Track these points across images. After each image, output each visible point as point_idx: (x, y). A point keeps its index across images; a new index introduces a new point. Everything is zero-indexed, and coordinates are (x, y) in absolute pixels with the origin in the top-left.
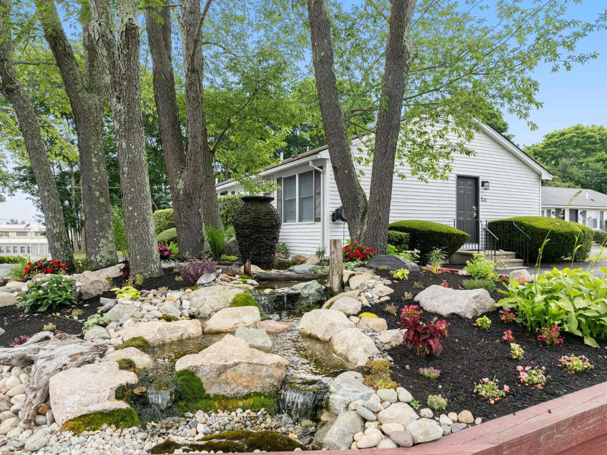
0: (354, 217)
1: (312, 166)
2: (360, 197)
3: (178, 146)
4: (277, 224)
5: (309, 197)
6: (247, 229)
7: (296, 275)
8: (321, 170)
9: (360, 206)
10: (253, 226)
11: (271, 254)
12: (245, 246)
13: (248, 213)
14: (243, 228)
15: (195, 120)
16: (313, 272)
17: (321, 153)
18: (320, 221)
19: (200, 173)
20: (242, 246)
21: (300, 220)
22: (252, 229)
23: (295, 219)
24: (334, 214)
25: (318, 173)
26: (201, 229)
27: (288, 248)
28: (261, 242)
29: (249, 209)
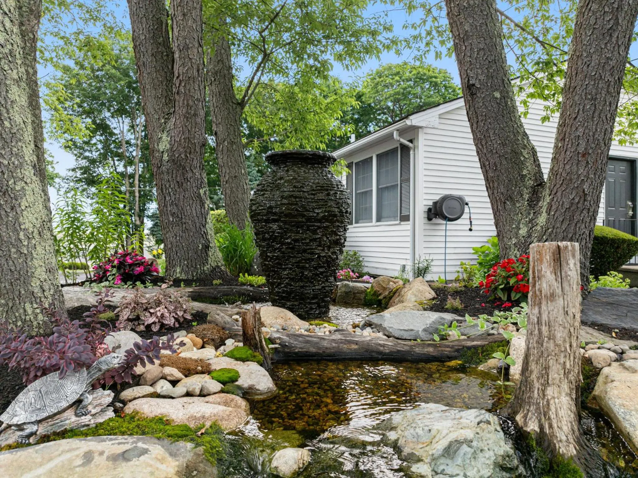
0: (511, 198)
1: (398, 138)
2: (525, 152)
3: (163, 74)
4: (341, 211)
5: (392, 186)
6: (275, 221)
7: (390, 343)
8: (410, 145)
9: (525, 172)
10: (286, 216)
11: (327, 276)
12: (271, 258)
13: (278, 187)
14: (267, 221)
15: (184, 15)
16: (437, 338)
17: (411, 117)
18: (408, 220)
19: (198, 120)
20: (265, 260)
21: (379, 219)
22: (285, 223)
23: (372, 219)
24: (430, 210)
25: (405, 150)
26: (204, 226)
27: (361, 259)
28: (305, 251)
29: (281, 178)
